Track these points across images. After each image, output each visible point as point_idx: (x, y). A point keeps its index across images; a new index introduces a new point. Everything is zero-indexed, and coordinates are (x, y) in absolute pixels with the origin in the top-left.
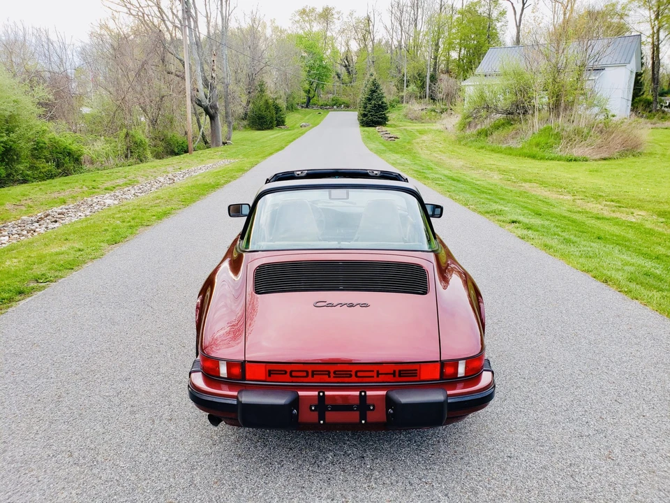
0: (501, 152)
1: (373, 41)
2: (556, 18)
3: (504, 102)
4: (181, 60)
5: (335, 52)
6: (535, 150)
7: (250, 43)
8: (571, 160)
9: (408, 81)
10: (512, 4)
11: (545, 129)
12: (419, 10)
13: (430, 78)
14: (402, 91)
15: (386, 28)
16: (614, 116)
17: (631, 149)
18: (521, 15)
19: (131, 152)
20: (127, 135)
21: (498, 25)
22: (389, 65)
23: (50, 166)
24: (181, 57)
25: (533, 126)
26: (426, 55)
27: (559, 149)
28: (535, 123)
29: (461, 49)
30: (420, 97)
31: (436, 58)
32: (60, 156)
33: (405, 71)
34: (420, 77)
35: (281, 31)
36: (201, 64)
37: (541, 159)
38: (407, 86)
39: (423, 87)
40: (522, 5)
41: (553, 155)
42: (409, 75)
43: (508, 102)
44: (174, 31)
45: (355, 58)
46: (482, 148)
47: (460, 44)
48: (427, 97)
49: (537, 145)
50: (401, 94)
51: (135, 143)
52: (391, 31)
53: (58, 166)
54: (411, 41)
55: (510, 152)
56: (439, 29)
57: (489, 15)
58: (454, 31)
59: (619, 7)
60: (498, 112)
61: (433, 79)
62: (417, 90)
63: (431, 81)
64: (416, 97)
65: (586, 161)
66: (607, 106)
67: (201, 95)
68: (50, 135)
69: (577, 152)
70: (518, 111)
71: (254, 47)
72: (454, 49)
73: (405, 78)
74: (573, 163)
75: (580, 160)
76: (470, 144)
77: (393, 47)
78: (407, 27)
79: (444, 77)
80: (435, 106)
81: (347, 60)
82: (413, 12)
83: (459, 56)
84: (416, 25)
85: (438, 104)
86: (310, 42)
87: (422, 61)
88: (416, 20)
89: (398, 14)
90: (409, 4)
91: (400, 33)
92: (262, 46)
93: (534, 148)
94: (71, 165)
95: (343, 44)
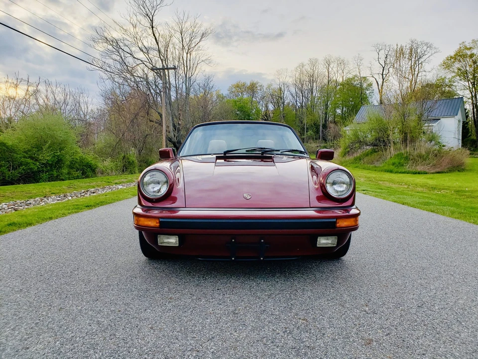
0: (370, 169)
1: (283, 103)
2: (401, 86)
3: (370, 138)
4: (159, 113)
5: (258, 111)
6: (392, 167)
7: (202, 104)
8: (416, 173)
9: (307, 129)
10: (376, 79)
11: (398, 154)
12: (314, 84)
13: (322, 127)
14: (304, 135)
15: (292, 95)
16: (444, 146)
17: (457, 167)
18: (382, 85)
19: (126, 168)
20: (124, 157)
21: (368, 92)
22: (294, 119)
23: (79, 173)
24: (159, 111)
25: (391, 153)
26: (319, 112)
27: (408, 167)
28: (392, 151)
29: (343, 107)
30: (316, 139)
31: (326, 114)
32: (85, 167)
33: (305, 122)
34: (316, 126)
35: (223, 98)
36: (172, 115)
37: (396, 173)
38: (307, 132)
39: (317, 132)
40: (382, 80)
41: (403, 170)
42: (308, 125)
43: (374, 137)
44: (155, 96)
45: (272, 115)
46: (357, 167)
47: (342, 104)
48: (321, 139)
49: (393, 164)
50: (303, 137)
51: (129, 162)
52: (296, 97)
53: (83, 174)
54: (309, 103)
55: (376, 169)
56: (327, 94)
57: (361, 86)
58: (338, 96)
59: (447, 80)
60: (367, 145)
61: (325, 126)
62: (313, 134)
63: (323, 128)
64: (313, 139)
65: (426, 173)
66: (440, 140)
67: (172, 134)
68: (80, 155)
69: (419, 168)
70: (380, 143)
71: (205, 107)
72: (338, 107)
73: (305, 127)
74: (417, 175)
75: (422, 173)
76: (349, 165)
77: (297, 107)
78: (306, 94)
79: (332, 125)
80: (326, 145)
81: (266, 116)
82: (310, 85)
83: (342, 112)
84: (312, 93)
85: (328, 143)
86: (242, 104)
87: (317, 116)
88: (312, 89)
89: (300, 86)
90: (307, 80)
91: (301, 98)
92: (210, 107)
93: (391, 166)
94: (90, 174)
95: (264, 106)
